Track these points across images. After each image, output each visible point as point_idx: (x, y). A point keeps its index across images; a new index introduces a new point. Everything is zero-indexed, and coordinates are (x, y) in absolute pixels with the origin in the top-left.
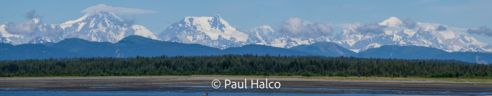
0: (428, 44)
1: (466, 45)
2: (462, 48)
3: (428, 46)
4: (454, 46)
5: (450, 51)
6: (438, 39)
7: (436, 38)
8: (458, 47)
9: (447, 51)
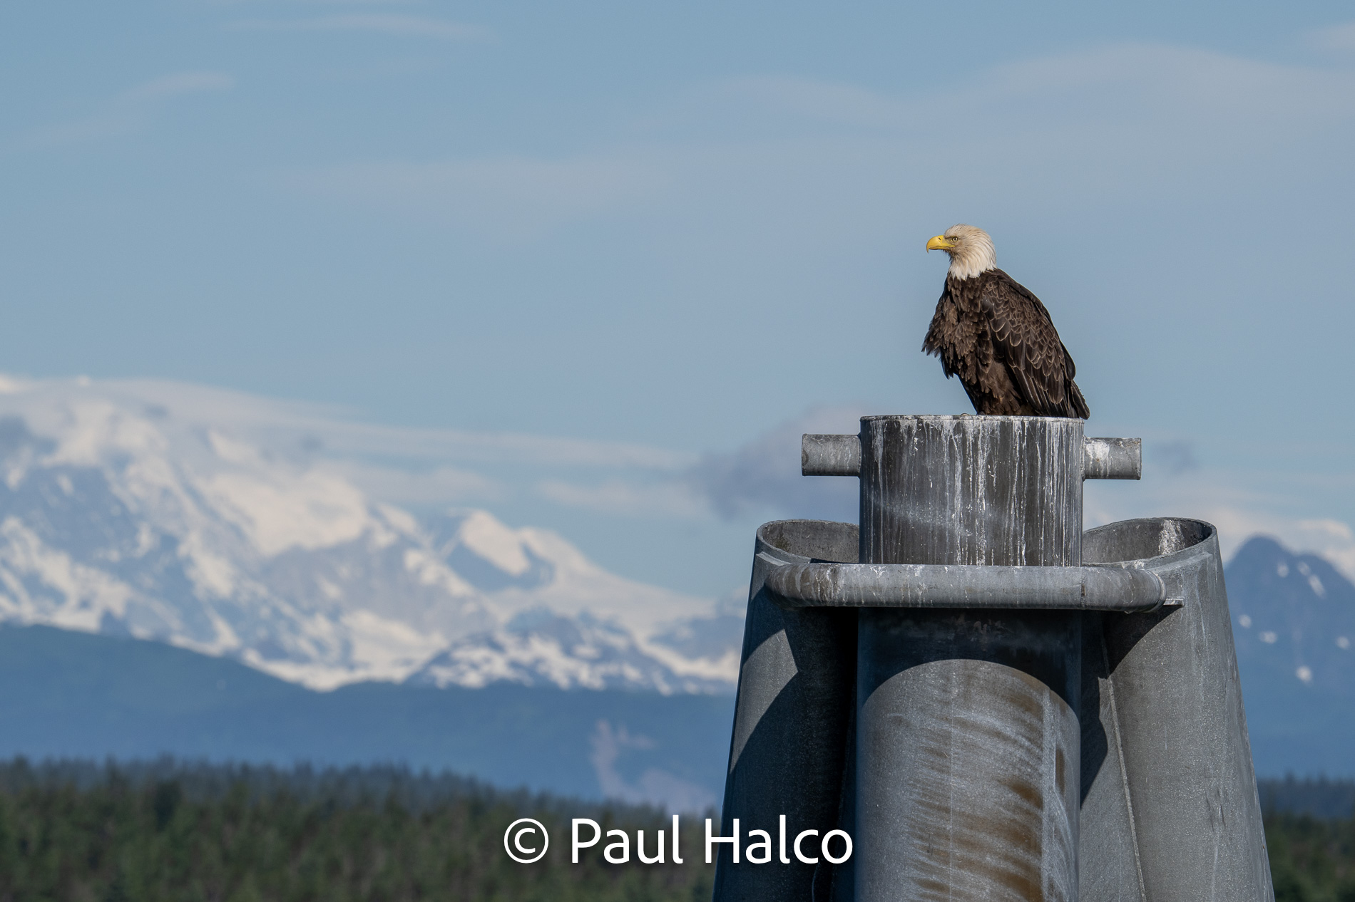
0: (85, 604)
1: (482, 614)
2: (438, 641)
3: (88, 621)
4: (364, 621)
5: (325, 679)
6: (192, 545)
7: (169, 542)
8: (401, 632)
9: (286, 671)
